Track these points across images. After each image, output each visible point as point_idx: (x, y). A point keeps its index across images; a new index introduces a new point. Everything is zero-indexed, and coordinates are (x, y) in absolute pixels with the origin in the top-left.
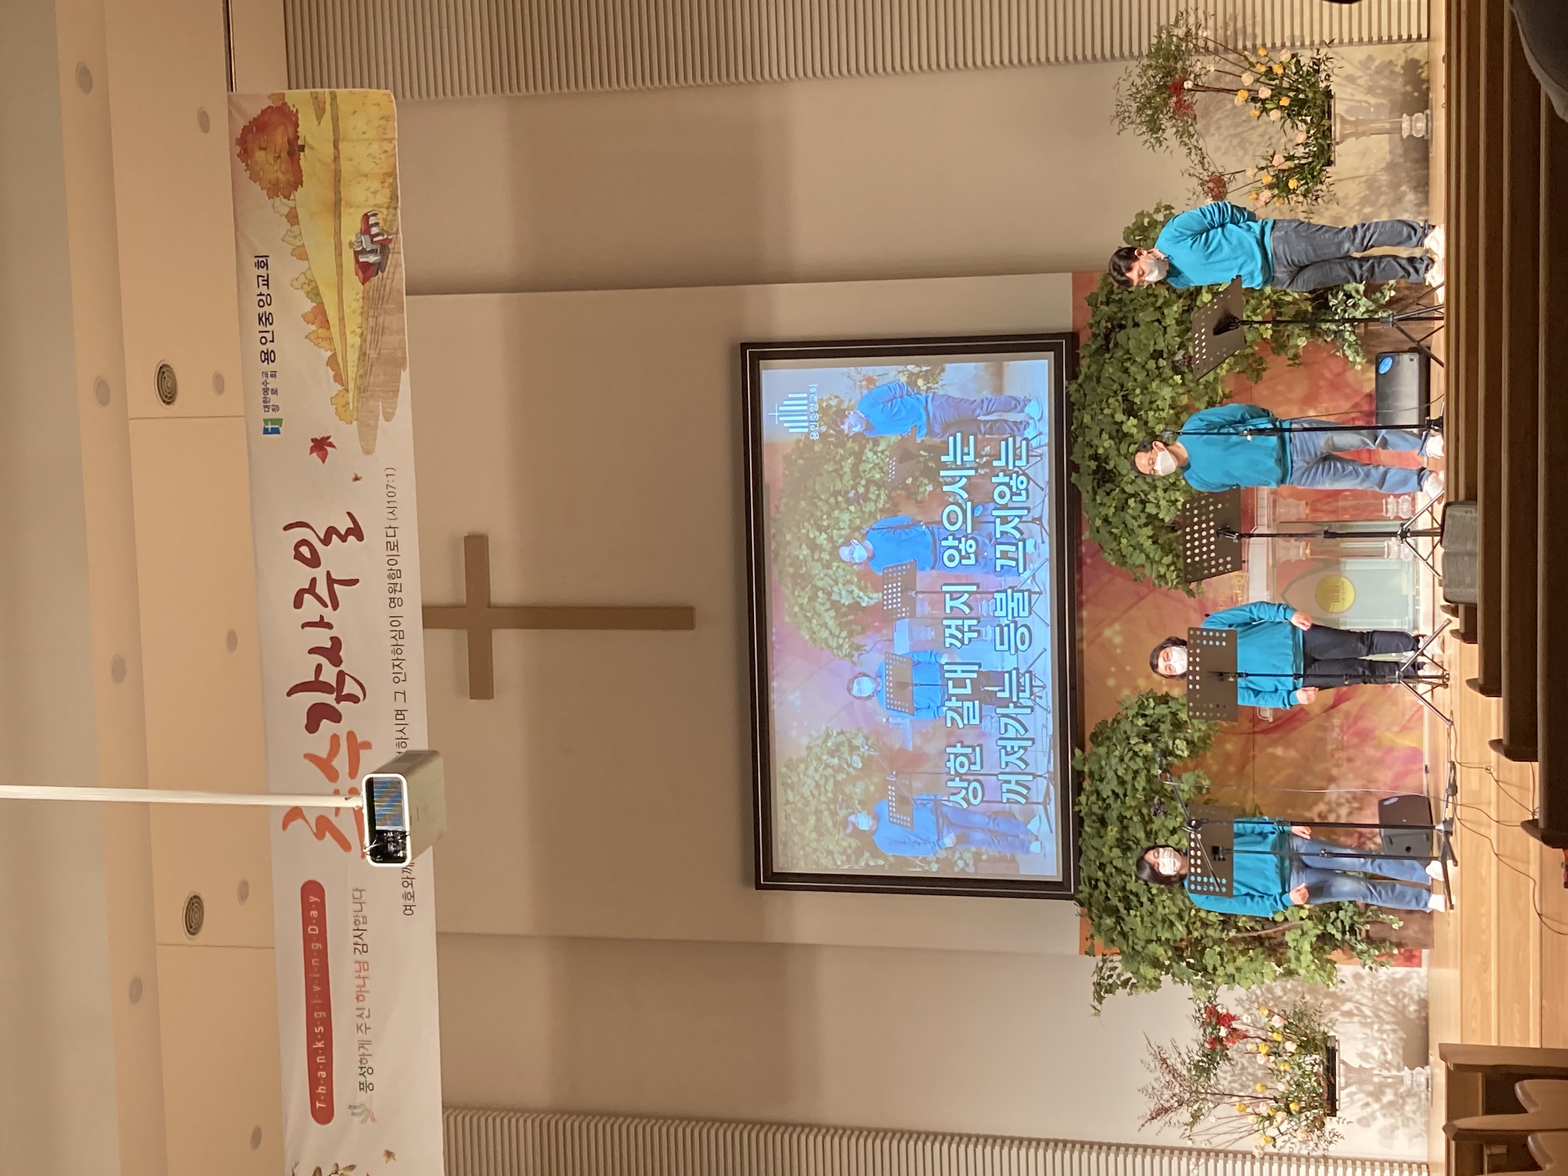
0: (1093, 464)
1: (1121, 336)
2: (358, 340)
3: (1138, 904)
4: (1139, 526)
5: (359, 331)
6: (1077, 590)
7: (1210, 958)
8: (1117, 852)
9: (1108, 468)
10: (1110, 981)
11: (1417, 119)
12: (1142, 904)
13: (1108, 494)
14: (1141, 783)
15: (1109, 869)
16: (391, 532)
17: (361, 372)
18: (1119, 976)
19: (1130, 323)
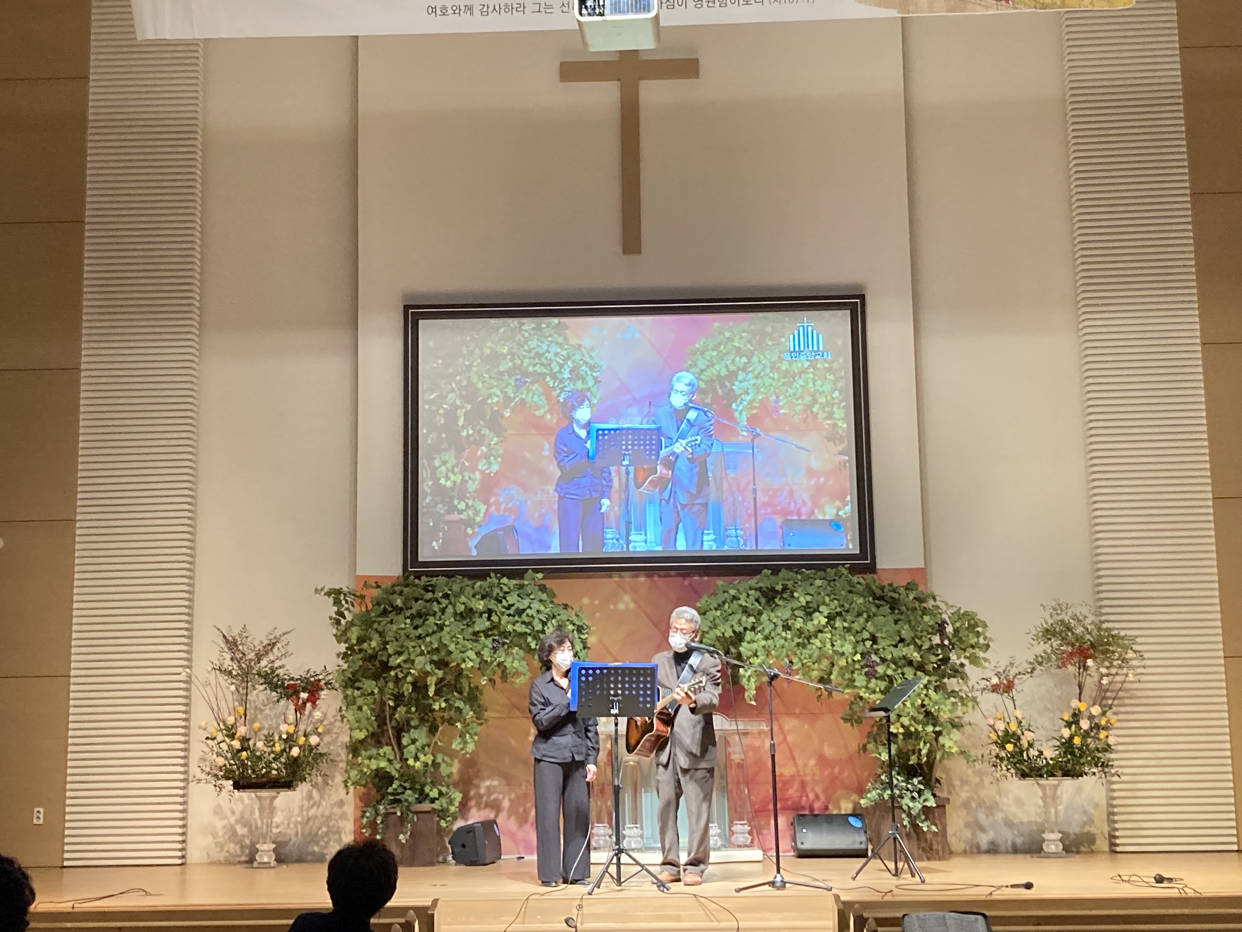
0: (779, 588)
1: (886, 609)
3: (415, 625)
4: (732, 626)
6: (662, 573)
7: (369, 685)
8: (461, 608)
9: (776, 600)
10: (343, 602)
11: (1057, 845)
12: (416, 628)
13: (757, 600)
14: (520, 628)
15: (445, 602)
18: (348, 609)
19: (897, 617)
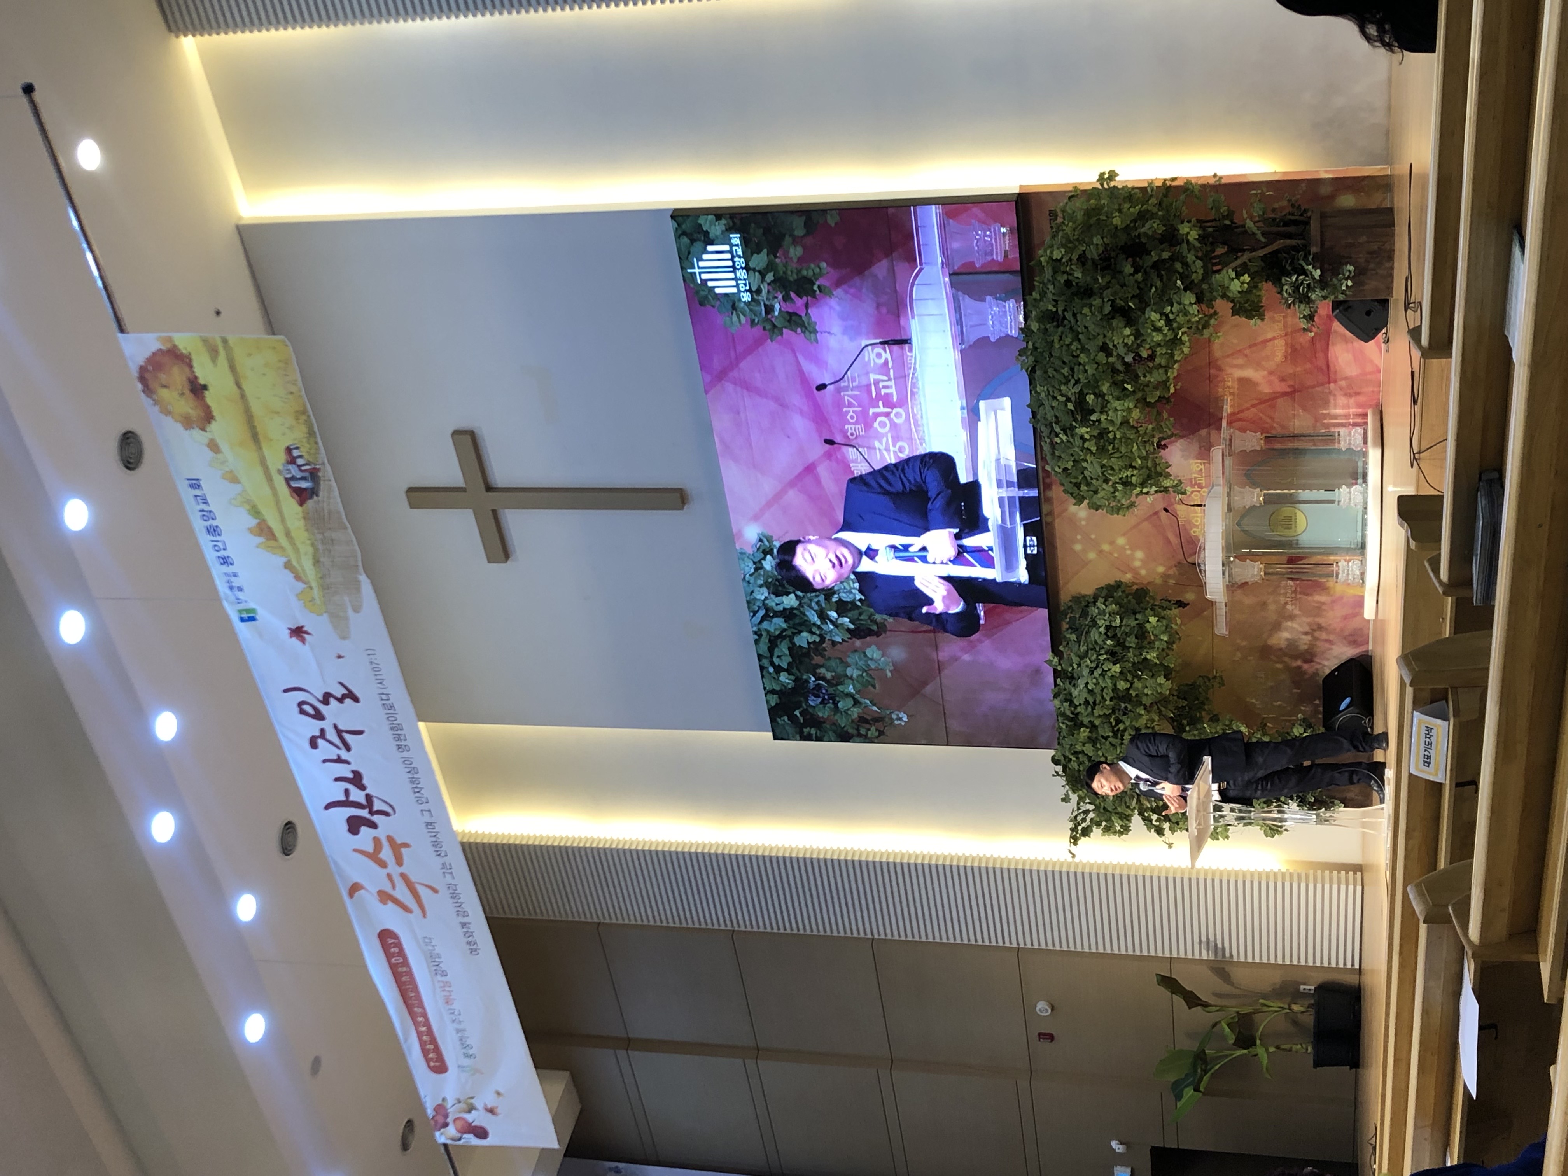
2: (310, 550)
5: (308, 542)
16: (384, 697)
17: (320, 575)
